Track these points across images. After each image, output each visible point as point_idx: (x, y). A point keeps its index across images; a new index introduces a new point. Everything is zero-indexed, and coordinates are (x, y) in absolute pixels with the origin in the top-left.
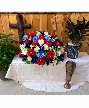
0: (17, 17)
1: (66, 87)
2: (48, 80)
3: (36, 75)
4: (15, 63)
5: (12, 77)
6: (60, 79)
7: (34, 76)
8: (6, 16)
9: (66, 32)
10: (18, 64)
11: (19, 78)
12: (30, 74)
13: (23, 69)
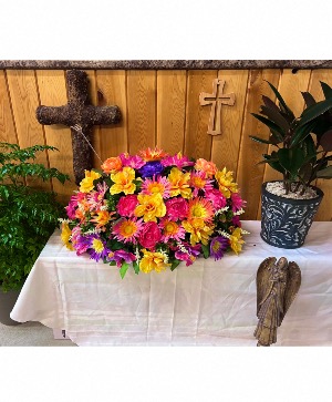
0: (69, 80)
3: (133, 309)
4: (52, 258)
5: (40, 313)
6: (231, 329)
7: (129, 313)
8: (27, 78)
10: (63, 263)
11: (66, 318)
12: (112, 307)
13: (84, 285)
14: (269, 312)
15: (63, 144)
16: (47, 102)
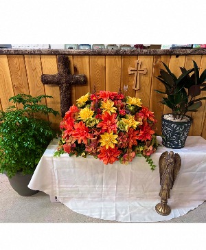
0: (59, 61)
1: (160, 210)
2: (122, 195)
3: (94, 183)
4: (51, 155)
7: (92, 186)
8: (36, 59)
9: (160, 92)
11: (58, 189)
12: (83, 182)
13: (68, 170)
16: (47, 72)
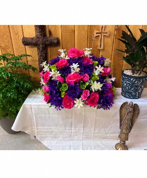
2: (88, 135)
3: (65, 126)
4: (30, 103)
5: (25, 128)
6: (108, 135)
7: (63, 128)
9: (121, 51)
10: (34, 105)
11: (36, 130)
12: (56, 125)
14: (125, 126)
15: (34, 54)
16: (27, 35)
